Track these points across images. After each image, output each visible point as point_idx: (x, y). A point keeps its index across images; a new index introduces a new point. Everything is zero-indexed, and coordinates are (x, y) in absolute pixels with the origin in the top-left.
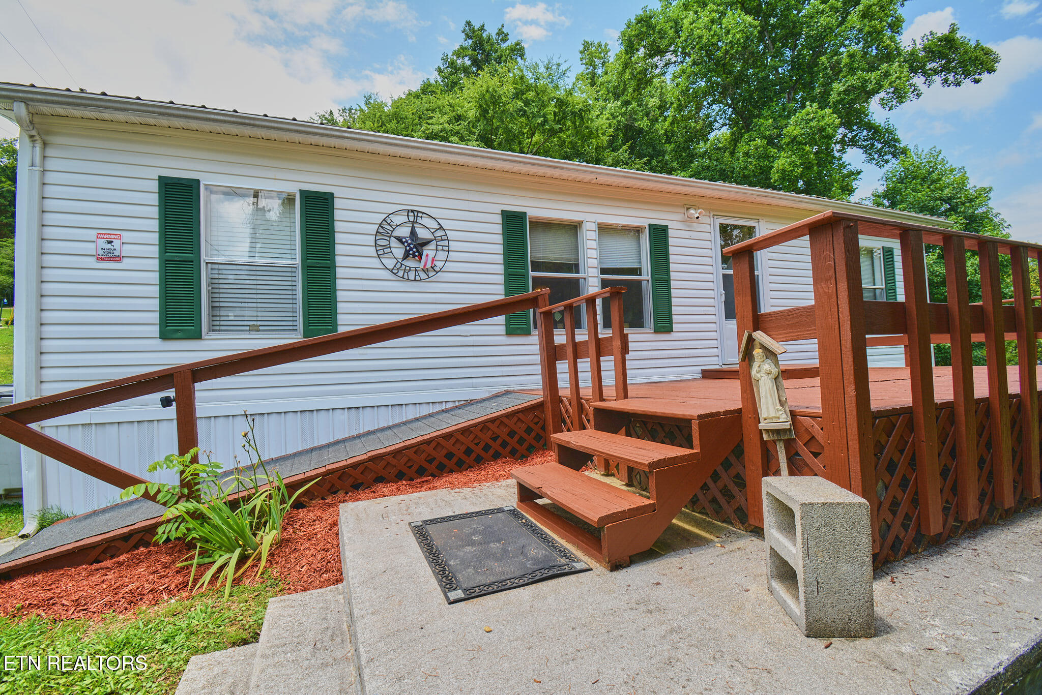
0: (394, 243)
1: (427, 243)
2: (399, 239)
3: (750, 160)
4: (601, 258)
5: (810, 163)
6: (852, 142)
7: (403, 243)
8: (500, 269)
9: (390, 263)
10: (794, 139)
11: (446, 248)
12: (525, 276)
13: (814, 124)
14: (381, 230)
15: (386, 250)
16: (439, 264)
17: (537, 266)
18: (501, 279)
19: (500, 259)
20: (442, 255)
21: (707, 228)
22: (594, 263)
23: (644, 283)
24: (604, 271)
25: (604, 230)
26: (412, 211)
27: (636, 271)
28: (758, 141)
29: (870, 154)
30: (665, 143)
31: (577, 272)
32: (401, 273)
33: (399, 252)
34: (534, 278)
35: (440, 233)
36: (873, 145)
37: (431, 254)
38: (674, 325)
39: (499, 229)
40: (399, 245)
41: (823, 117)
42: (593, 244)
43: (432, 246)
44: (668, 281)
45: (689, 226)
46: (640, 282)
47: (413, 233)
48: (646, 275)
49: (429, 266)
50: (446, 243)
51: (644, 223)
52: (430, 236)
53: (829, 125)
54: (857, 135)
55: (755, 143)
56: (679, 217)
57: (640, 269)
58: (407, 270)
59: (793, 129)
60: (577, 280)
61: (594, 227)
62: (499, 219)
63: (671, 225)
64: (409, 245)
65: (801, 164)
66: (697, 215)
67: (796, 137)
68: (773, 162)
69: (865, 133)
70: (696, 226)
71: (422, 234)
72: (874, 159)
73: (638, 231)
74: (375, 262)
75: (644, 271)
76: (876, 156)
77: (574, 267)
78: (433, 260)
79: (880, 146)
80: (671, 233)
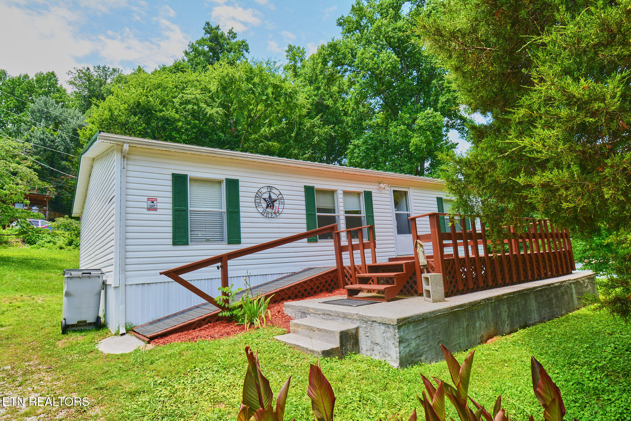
0: (263, 201)
1: (275, 201)
2: (265, 199)
3: (397, 137)
4: (345, 206)
5: (430, 141)
6: (452, 126)
7: (266, 201)
8: (304, 212)
9: (261, 210)
10: (421, 127)
11: (283, 203)
12: (315, 215)
13: (431, 120)
14: (257, 195)
15: (259, 205)
16: (280, 210)
17: (320, 210)
18: (305, 216)
19: (304, 207)
20: (281, 206)
21: (388, 192)
22: (342, 208)
23: (363, 218)
24: (346, 212)
25: (346, 193)
26: (269, 187)
27: (359, 212)
28: (402, 127)
29: (462, 133)
30: (343, 115)
31: (334, 213)
32: (265, 215)
33: (264, 205)
34: (318, 216)
35: (280, 196)
36: (463, 128)
37: (277, 205)
38: (376, 237)
39: (303, 194)
40: (265, 202)
41: (436, 116)
42: (341, 200)
43: (277, 202)
44: (373, 217)
45: (380, 191)
46: (360, 217)
47: (270, 197)
48: (363, 214)
49: (276, 211)
50: (283, 201)
51: (361, 190)
52: (276, 198)
53: (439, 121)
54: (454, 122)
55: (400, 127)
56: (376, 187)
57: (360, 211)
58: (268, 213)
59: (420, 121)
60: (334, 217)
61: (342, 192)
62: (303, 189)
63: (373, 191)
64: (269, 202)
65: (425, 141)
66: (384, 187)
67: (422, 126)
68: (410, 139)
69: (459, 121)
70: (383, 191)
71: (274, 197)
72: (465, 136)
73: (359, 194)
74: (255, 210)
75: (362, 212)
76: (465, 135)
77: (333, 211)
78: (278, 209)
79: (467, 129)
80: (373, 194)
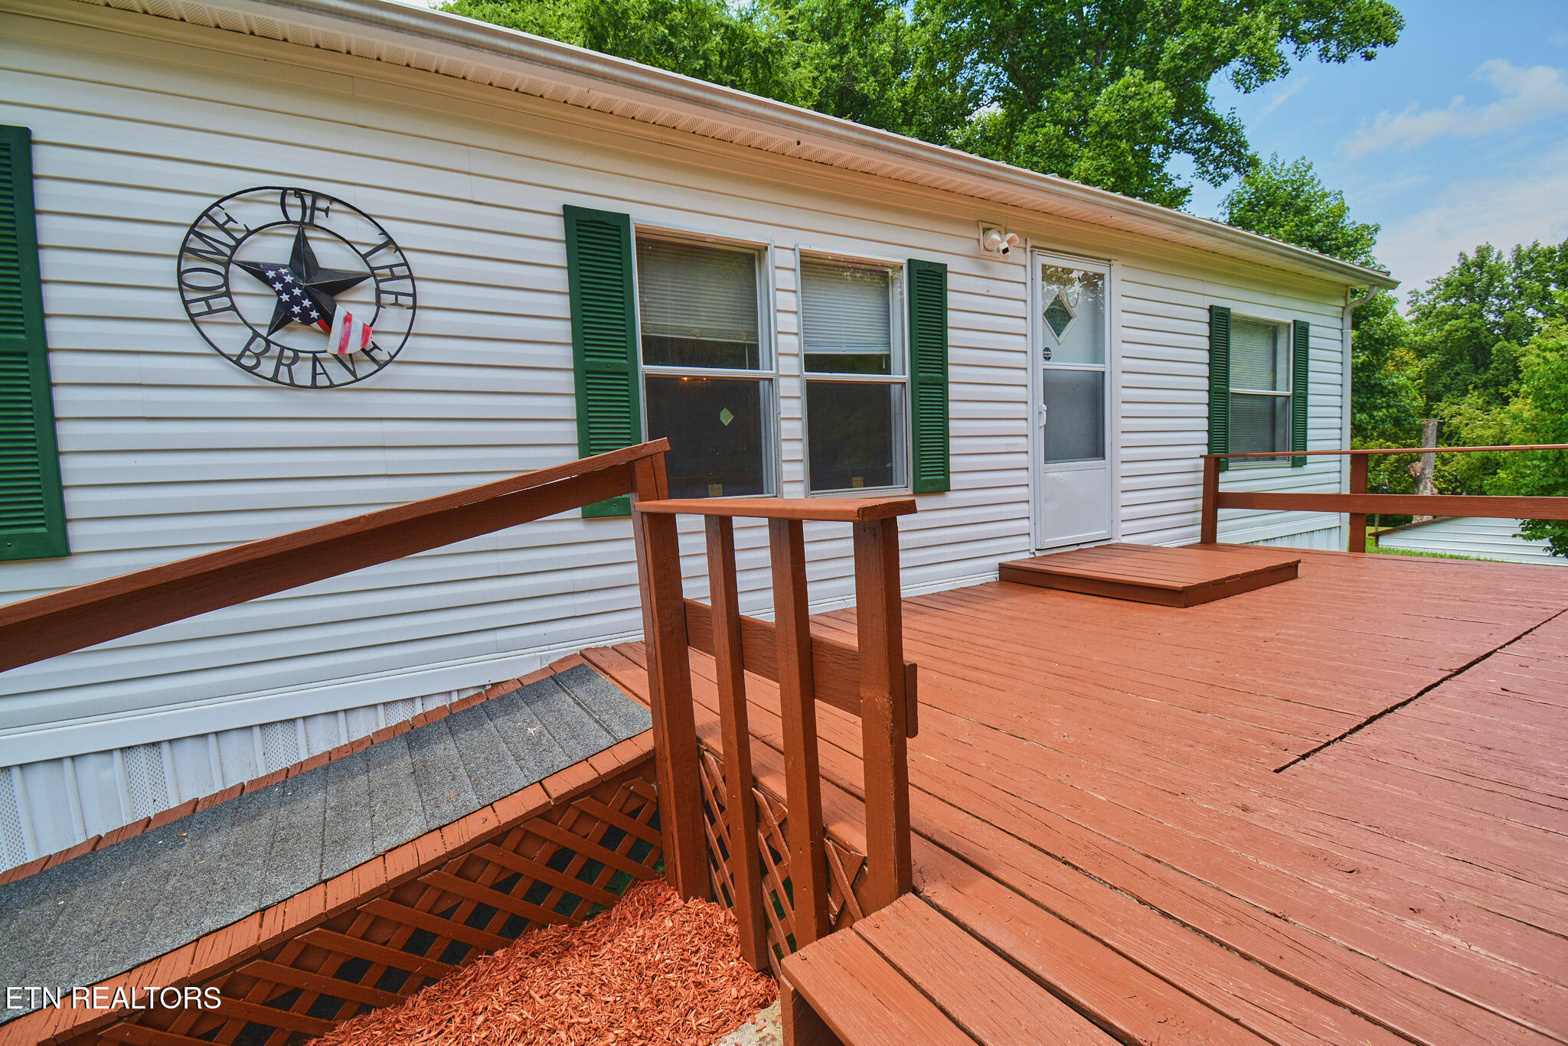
0: (240, 281)
1: (347, 283)
2: (257, 271)
3: (1035, 159)
4: (807, 330)
5: (1126, 170)
6: (1180, 143)
7: (270, 283)
8: (564, 356)
9: (232, 339)
10: (1104, 129)
11: (409, 301)
12: (628, 374)
13: (1134, 104)
14: (196, 244)
15: (216, 303)
16: (388, 344)
17: (659, 349)
18: (566, 381)
19: (563, 331)
20: (394, 319)
21: (1019, 274)
22: (790, 343)
23: (895, 390)
24: (813, 362)
25: (813, 267)
26: (299, 193)
27: (881, 363)
28: (1050, 128)
29: (1203, 164)
31: (755, 365)
32: (267, 367)
33: (259, 307)
34: (652, 381)
35: (386, 258)
36: (1208, 149)
37: (362, 315)
38: (952, 477)
39: (557, 253)
40: (260, 288)
41: (1150, 95)
42: (789, 301)
43: (365, 292)
44: (943, 385)
45: (986, 268)
46: (885, 388)
47: (302, 253)
48: (900, 374)
49: (354, 346)
50: (406, 286)
51: (900, 256)
52: (357, 266)
53: (1158, 109)
54: (1187, 132)
55: (1045, 130)
56: (966, 246)
57: (888, 357)
58: (289, 359)
59: (1102, 109)
60: (754, 384)
61: (792, 260)
62: (556, 228)
63: (953, 264)
64: (288, 288)
65: (1114, 172)
66: (1005, 245)
67: (1108, 124)
68: (1071, 165)
69: (1199, 129)
70: (999, 270)
71: (330, 256)
72: (1207, 172)
73: (878, 275)
74: (184, 336)
75: (896, 363)
76: (1211, 168)
77: (746, 353)
78: (367, 331)
79: (1218, 151)
80: (952, 281)
